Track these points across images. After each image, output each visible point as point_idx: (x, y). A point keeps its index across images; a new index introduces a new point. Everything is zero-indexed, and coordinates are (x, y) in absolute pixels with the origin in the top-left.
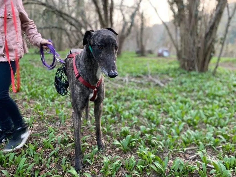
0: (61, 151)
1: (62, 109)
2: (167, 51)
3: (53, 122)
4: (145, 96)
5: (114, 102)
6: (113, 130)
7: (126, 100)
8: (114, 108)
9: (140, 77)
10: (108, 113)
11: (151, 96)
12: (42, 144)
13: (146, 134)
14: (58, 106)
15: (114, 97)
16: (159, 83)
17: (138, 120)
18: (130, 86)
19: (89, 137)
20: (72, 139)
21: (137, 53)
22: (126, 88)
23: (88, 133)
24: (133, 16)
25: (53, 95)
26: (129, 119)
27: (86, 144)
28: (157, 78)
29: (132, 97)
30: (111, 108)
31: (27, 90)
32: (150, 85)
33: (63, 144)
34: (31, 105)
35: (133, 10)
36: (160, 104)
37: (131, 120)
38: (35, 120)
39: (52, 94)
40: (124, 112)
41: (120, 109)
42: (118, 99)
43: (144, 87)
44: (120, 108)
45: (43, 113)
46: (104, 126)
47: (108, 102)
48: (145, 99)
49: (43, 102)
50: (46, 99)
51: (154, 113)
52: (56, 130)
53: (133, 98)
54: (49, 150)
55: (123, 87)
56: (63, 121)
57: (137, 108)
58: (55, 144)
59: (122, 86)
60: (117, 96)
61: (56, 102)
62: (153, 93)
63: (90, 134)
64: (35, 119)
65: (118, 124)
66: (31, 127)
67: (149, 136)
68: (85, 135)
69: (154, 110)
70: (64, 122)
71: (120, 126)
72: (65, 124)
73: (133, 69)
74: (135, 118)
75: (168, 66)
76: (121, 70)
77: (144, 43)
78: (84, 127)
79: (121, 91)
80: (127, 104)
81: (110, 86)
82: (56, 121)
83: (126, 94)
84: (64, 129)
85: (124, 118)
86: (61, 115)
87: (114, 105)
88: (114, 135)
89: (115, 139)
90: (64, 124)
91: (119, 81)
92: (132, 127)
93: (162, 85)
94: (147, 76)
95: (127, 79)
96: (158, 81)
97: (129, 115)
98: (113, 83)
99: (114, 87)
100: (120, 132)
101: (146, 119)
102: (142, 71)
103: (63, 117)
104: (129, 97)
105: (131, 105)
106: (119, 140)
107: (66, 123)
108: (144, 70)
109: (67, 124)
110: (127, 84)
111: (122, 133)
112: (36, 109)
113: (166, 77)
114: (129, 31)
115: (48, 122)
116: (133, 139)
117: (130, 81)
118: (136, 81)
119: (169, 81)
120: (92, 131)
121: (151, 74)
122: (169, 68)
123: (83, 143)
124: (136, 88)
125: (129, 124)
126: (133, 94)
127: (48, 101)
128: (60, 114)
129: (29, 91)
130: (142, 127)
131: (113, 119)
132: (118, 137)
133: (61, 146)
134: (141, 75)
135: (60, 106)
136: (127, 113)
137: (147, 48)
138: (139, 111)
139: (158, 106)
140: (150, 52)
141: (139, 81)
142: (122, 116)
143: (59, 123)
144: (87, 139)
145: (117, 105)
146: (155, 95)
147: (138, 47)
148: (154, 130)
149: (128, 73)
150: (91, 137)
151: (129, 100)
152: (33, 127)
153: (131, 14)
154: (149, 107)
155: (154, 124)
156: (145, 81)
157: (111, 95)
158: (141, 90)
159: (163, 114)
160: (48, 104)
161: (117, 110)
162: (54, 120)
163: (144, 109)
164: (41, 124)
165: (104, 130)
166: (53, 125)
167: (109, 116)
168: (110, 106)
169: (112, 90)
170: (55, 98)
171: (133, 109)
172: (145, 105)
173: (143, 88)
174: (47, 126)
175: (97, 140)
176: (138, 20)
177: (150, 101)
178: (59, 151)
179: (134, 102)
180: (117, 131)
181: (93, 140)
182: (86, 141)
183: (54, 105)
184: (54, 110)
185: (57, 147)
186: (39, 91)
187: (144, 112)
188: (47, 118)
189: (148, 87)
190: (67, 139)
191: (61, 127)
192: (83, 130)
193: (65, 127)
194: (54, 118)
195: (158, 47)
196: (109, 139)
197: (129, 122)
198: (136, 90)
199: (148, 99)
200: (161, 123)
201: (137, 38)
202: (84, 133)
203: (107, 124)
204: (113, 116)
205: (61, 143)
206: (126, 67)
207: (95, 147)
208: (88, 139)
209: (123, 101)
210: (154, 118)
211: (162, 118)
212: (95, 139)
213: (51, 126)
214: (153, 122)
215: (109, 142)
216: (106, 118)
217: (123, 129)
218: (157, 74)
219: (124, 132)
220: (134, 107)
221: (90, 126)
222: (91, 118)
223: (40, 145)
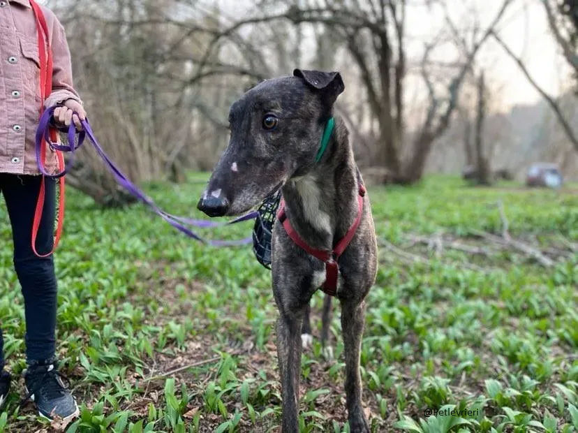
0: (247, 426)
1: (263, 307)
2: (554, 172)
3: (238, 340)
4: (494, 290)
5: (400, 302)
6: (398, 381)
7: (437, 299)
8: (401, 319)
9: (478, 238)
10: (383, 331)
11: (515, 292)
12: (200, 398)
13: (506, 409)
14: (254, 300)
15: (402, 286)
16: (538, 255)
17: (476, 361)
18: (448, 260)
19: (325, 395)
20: (278, 395)
21: (467, 177)
22: (436, 264)
23: (324, 380)
24: (454, 87)
25: (247, 273)
26: (446, 354)
27: (316, 414)
28: (529, 242)
29: (455, 291)
30: (392, 315)
31: (190, 257)
32: (508, 260)
33: (253, 405)
34: (195, 293)
35: (455, 72)
36: (544, 316)
37: (454, 358)
38: (195, 332)
39: (246, 269)
40: (430, 332)
41: (420, 322)
42: (414, 293)
43: (491, 264)
44: (419, 318)
45: (215, 315)
46: (371, 367)
47: (385, 299)
48: (494, 298)
49: (221, 287)
50: (229, 281)
51: (529, 342)
52: (242, 362)
53: (459, 294)
54: (215, 417)
55: (429, 263)
56: (261, 340)
57: (471, 323)
58: (234, 403)
59: (424, 260)
60: (410, 285)
61: (252, 290)
62: (520, 283)
63: (328, 385)
64: (194, 328)
65: (414, 366)
66: (184, 349)
67: (516, 417)
68: (317, 385)
69: (528, 334)
70: (265, 343)
71: (419, 371)
72: (266, 350)
73: (456, 216)
74: (465, 352)
75: (564, 209)
76: (422, 219)
77: (485, 153)
78: (313, 364)
79: (421, 271)
80: (440, 309)
81: (390, 258)
82: (243, 339)
83: (436, 281)
84: (261, 363)
85: (431, 350)
86: (258, 325)
87: (401, 309)
88: (399, 398)
89: (402, 410)
90: (263, 349)
91: (416, 244)
92: (455, 380)
93: (547, 261)
94: (500, 236)
95: (439, 242)
96: (533, 250)
97: (445, 343)
98: (400, 252)
99: (402, 261)
100: (420, 390)
101: (503, 361)
102: (483, 222)
103: (261, 329)
104: (447, 291)
105: (452, 312)
106: (415, 417)
107: (268, 345)
108: (490, 219)
109: (270, 349)
110: (438, 254)
111: (425, 393)
112: (203, 303)
113: (560, 239)
114: (445, 120)
115: (225, 338)
116: (463, 421)
117: (449, 248)
118: (465, 247)
119: (570, 250)
120: (336, 379)
121: (510, 231)
122: (568, 216)
123: (310, 410)
124: (468, 268)
125: (446, 370)
126: (457, 283)
127: (231, 287)
128: (256, 320)
129: (195, 260)
130: (489, 383)
131: (398, 348)
132: (413, 404)
133: (247, 409)
134: (482, 233)
135: (261, 300)
136: (439, 336)
137: (495, 166)
138: (479, 334)
139: (536, 323)
140: (505, 175)
141: (475, 249)
142: (425, 344)
143: (252, 345)
144: (321, 400)
145: (409, 309)
146: (528, 287)
147: (469, 162)
148: (534, 399)
149: (442, 225)
150: (333, 396)
151: (445, 299)
152: (186, 349)
153: (448, 81)
154: (511, 325)
155: (533, 377)
156: (492, 248)
157: (394, 281)
158: (482, 273)
159: (559, 350)
160: (231, 294)
161: (411, 325)
162: (239, 335)
163: (493, 327)
164: (208, 344)
165: (371, 380)
166: (236, 347)
167: (385, 340)
168: (390, 311)
169: (395, 269)
170: (249, 279)
171: (458, 324)
172: (495, 316)
173: (488, 269)
174: (220, 349)
175: (349, 406)
176: (468, 96)
177: (511, 307)
178: (240, 422)
179: (460, 306)
180: (410, 386)
181: (339, 404)
182: (317, 405)
183: (246, 297)
184: (244, 310)
185: (237, 411)
186: (216, 262)
187: (495, 337)
188: (222, 330)
189: (501, 266)
190: (264, 393)
191: (256, 357)
192: (312, 371)
193: (265, 358)
194: (240, 331)
195: (527, 163)
196: (384, 409)
197: (448, 363)
198: (468, 273)
199: (504, 300)
200: (553, 377)
201: (467, 141)
202: (314, 381)
203: (380, 361)
204: (397, 341)
205: (249, 400)
206: (435, 213)
207: (342, 427)
208: (323, 399)
209: (429, 300)
210: (528, 357)
211: (557, 363)
212: (344, 401)
213: (231, 350)
214: (526, 370)
215: (385, 419)
216: (376, 344)
217: (428, 382)
218: (531, 230)
219: (432, 391)
220: (462, 320)
221: (331, 362)
222: (335, 339)
223: (197, 400)
